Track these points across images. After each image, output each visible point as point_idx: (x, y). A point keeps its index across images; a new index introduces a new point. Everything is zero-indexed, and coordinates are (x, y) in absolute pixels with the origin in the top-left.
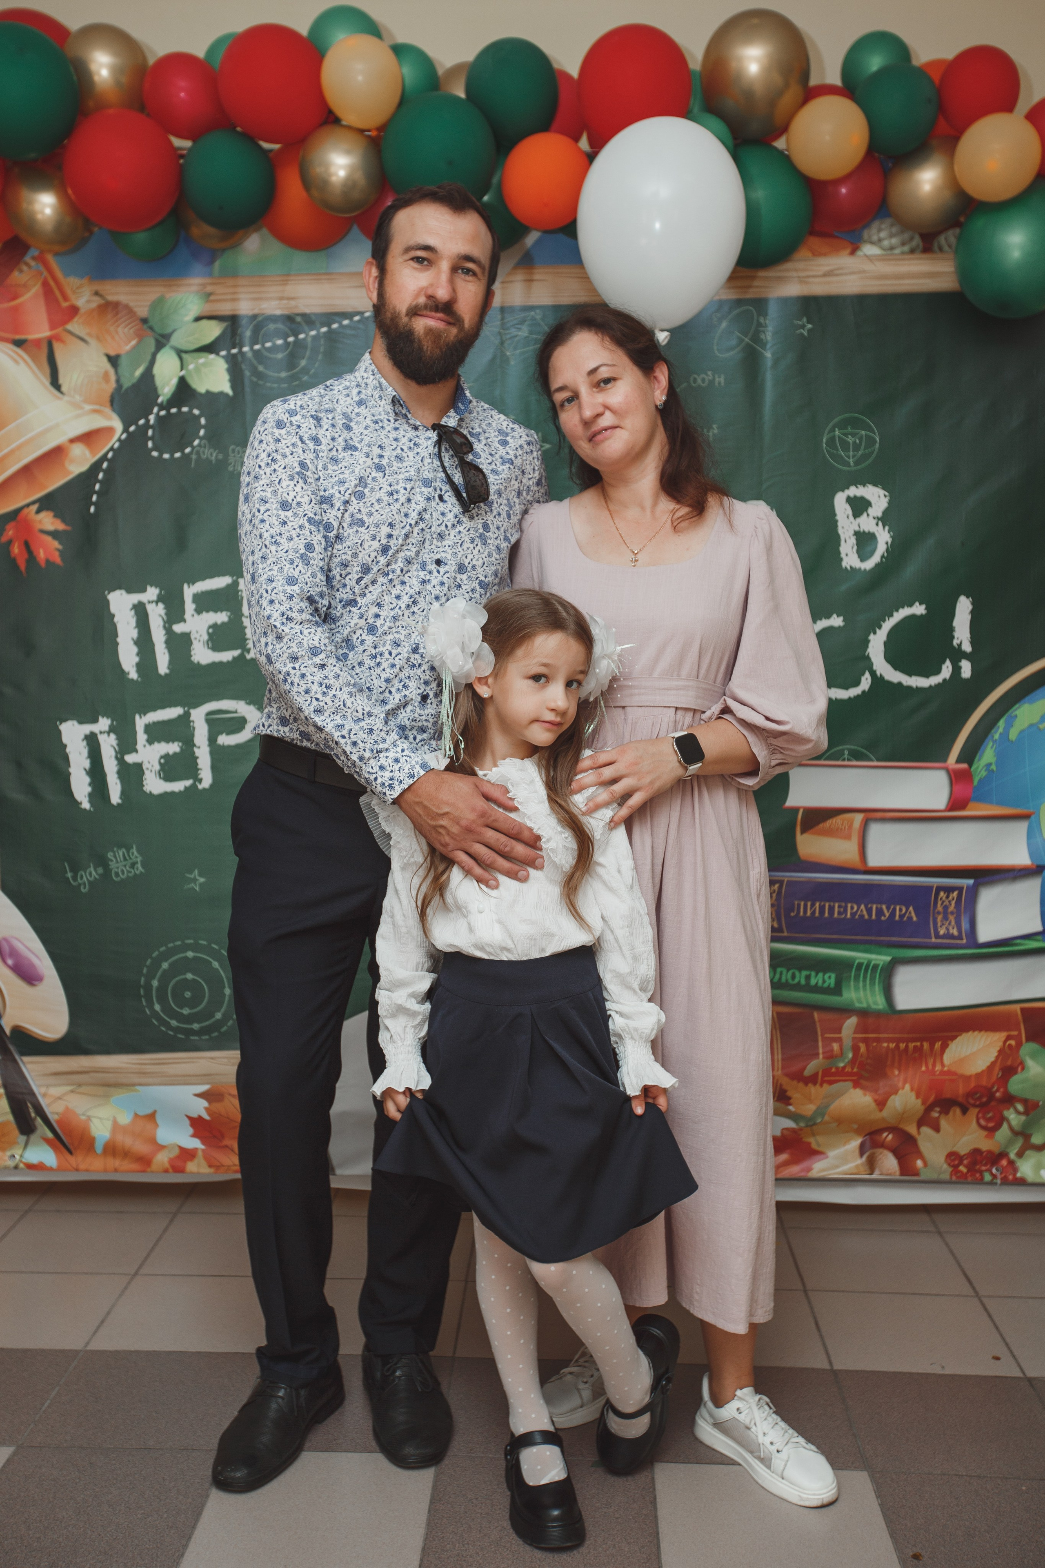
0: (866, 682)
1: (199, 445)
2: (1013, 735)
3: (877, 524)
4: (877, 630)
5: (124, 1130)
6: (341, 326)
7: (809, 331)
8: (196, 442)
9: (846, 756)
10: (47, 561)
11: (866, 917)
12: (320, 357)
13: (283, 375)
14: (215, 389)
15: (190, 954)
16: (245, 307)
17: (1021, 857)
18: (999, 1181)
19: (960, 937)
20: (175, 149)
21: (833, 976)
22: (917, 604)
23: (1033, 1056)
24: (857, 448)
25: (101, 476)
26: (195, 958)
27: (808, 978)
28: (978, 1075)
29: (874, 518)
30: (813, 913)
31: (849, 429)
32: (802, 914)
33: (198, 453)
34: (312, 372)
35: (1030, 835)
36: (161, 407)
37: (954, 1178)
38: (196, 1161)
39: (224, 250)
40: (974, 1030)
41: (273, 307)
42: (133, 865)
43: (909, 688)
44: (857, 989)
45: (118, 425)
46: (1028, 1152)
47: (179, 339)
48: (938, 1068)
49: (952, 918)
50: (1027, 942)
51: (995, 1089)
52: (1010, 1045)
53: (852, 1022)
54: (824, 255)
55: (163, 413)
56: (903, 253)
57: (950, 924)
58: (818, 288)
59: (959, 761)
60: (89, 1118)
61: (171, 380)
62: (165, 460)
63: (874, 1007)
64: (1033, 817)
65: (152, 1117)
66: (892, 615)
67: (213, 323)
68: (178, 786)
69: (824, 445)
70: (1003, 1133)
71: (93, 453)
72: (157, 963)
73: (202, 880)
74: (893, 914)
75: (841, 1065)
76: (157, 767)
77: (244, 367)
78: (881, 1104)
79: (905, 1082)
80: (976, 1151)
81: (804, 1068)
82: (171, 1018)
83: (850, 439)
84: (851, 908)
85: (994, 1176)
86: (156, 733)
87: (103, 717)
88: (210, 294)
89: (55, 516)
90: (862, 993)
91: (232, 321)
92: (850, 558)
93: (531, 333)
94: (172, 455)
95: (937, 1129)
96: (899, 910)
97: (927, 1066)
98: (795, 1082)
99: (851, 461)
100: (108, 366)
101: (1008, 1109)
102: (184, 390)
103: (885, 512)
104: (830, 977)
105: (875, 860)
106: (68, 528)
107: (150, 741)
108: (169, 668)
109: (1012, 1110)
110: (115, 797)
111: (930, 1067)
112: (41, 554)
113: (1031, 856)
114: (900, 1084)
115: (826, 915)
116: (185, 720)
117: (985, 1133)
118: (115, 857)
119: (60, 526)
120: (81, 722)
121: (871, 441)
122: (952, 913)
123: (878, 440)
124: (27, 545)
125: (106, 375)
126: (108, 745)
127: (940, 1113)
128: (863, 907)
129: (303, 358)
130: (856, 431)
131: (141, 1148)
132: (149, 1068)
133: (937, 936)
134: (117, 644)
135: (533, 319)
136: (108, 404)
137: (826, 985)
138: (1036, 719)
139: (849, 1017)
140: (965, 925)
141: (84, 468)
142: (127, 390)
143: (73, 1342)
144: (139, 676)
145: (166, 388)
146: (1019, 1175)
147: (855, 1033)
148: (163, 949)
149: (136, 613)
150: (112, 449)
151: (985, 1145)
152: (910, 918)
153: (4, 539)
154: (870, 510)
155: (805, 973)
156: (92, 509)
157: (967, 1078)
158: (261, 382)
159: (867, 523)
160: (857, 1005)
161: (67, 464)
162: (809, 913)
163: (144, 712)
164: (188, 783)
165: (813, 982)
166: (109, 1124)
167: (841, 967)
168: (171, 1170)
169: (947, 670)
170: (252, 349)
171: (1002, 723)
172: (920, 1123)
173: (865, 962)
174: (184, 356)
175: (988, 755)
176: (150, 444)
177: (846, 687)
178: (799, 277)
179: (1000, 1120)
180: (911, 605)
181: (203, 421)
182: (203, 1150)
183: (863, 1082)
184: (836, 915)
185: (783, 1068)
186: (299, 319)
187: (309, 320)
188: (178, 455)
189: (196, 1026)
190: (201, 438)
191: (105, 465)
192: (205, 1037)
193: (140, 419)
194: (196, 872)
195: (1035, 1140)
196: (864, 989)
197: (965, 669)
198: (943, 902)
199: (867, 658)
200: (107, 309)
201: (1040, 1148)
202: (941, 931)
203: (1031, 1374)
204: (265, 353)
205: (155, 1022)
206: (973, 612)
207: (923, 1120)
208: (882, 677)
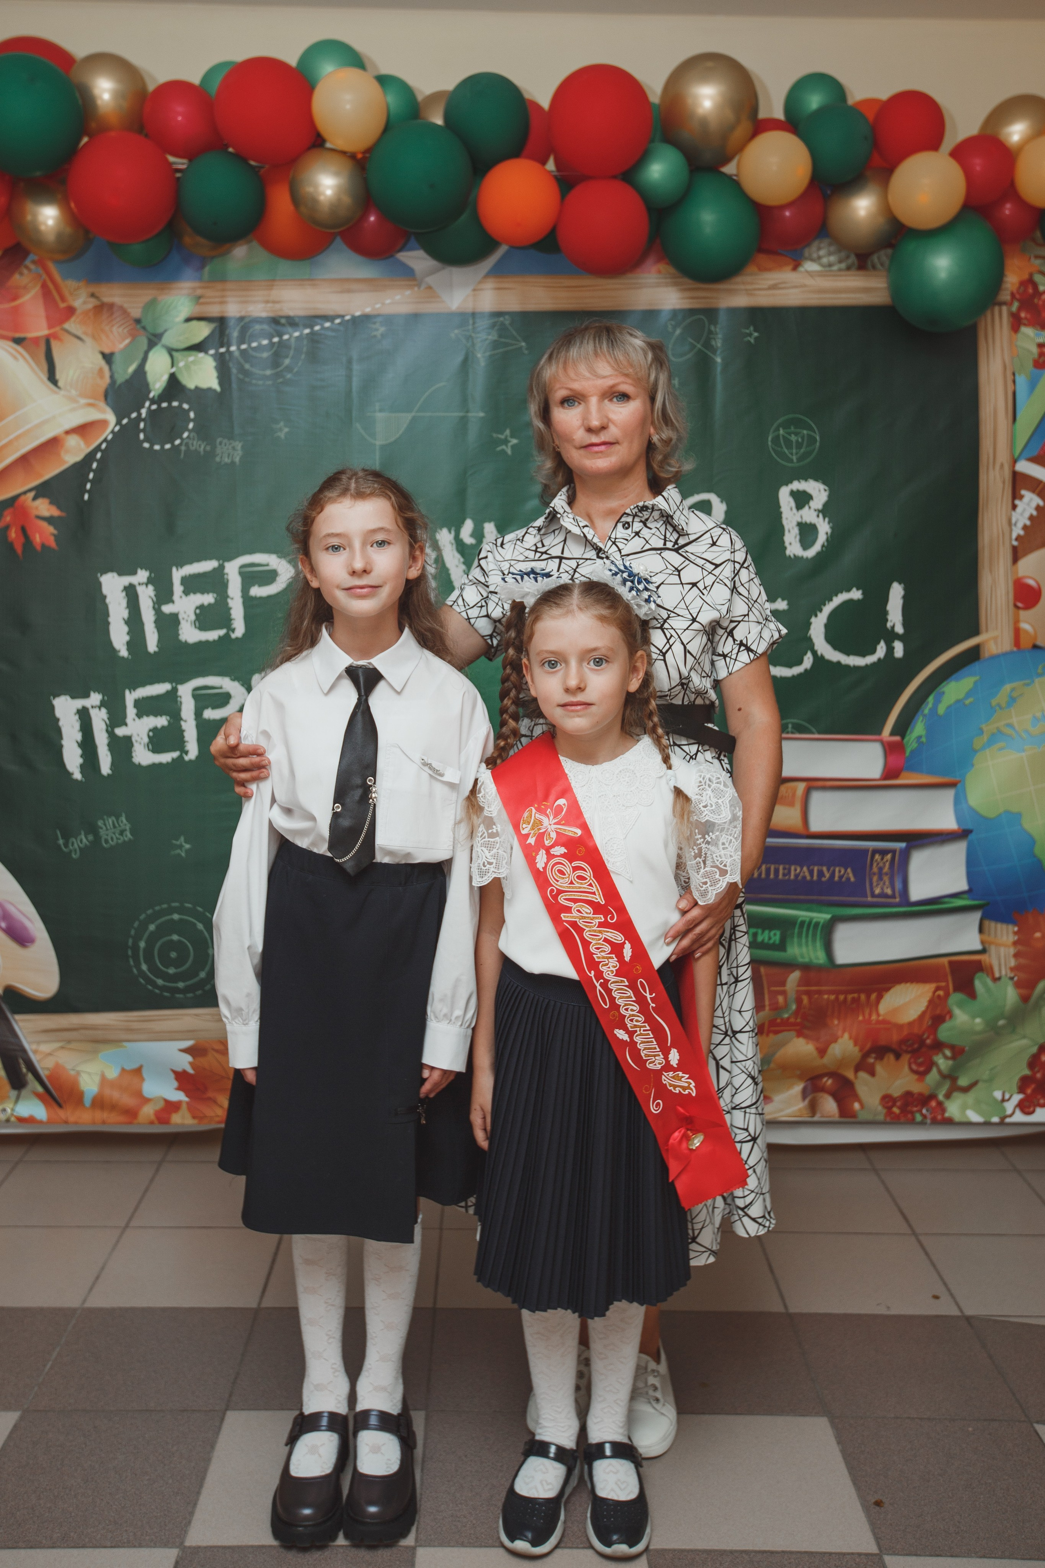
0: (808, 661)
1: (188, 437)
2: (941, 710)
3: (818, 516)
4: (819, 614)
5: (112, 1084)
6: (323, 328)
7: (756, 339)
8: (185, 435)
9: (790, 729)
10: (43, 545)
11: (808, 878)
12: (303, 356)
13: (268, 372)
14: (204, 385)
15: (176, 917)
16: (232, 309)
17: (948, 822)
18: (929, 1121)
19: (893, 896)
20: (170, 164)
21: (778, 933)
22: (854, 589)
23: (960, 1005)
24: (799, 445)
25: (95, 465)
26: (181, 920)
28: (911, 1024)
29: (816, 510)
31: (792, 429)
33: (187, 445)
34: (295, 370)
35: (957, 802)
36: (153, 402)
37: (888, 1119)
38: (180, 1113)
39: (213, 258)
40: (906, 982)
41: (258, 309)
42: (122, 833)
43: (847, 667)
44: (800, 945)
45: (111, 418)
46: (955, 1094)
47: (169, 339)
48: (874, 1017)
49: (887, 879)
50: (955, 900)
51: (925, 1036)
52: (939, 996)
53: (795, 977)
54: (768, 270)
55: (154, 407)
56: (840, 270)
57: (884, 884)
58: (765, 299)
59: (892, 734)
60: (78, 1073)
61: (162, 376)
62: (156, 451)
63: (815, 961)
64: (959, 785)
65: (138, 1071)
66: (831, 600)
67: (203, 324)
68: (166, 758)
69: (770, 443)
70: (933, 1076)
71: (87, 444)
72: (144, 925)
73: (187, 846)
74: (834, 875)
75: (786, 1016)
76: (146, 740)
77: (231, 365)
78: (822, 1052)
79: (844, 1031)
80: (908, 1094)
82: (158, 977)
83: (793, 438)
84: (795, 870)
85: (924, 1117)
86: (145, 707)
87: (94, 692)
88: (200, 297)
89: (51, 503)
90: (804, 949)
91: (221, 322)
92: (793, 547)
93: (500, 336)
94: (162, 447)
95: (872, 1073)
96: (838, 871)
97: (864, 1016)
99: (794, 458)
100: (102, 363)
101: (937, 1054)
102: (174, 385)
103: (825, 505)
104: (775, 935)
105: (816, 826)
106: (63, 514)
107: (139, 715)
108: (157, 646)
109: (940, 1056)
110: (105, 768)
111: (867, 1016)
112: (37, 539)
113: (958, 819)
114: (840, 1033)
115: (772, 876)
116: (172, 695)
117: (916, 1077)
118: (105, 825)
119: (54, 512)
120: (73, 697)
121: (812, 440)
122: (886, 874)
123: (818, 438)
124: (24, 530)
125: (101, 370)
126: (99, 719)
127: (876, 1058)
128: (805, 869)
129: (287, 357)
130: (798, 430)
131: (127, 1100)
132: (136, 1025)
133: (873, 895)
134: (108, 623)
135: (502, 324)
136: (103, 398)
137: (771, 942)
138: (963, 695)
139: (793, 972)
140: (898, 885)
141: (78, 458)
142: (120, 385)
143: (71, 1299)
144: (130, 653)
145: (157, 382)
146: (947, 1115)
147: (799, 985)
148: (150, 912)
149: (127, 595)
150: (105, 440)
151: (917, 1088)
152: (848, 879)
153: (2, 524)
154: (812, 503)
156: (86, 497)
157: (900, 1027)
158: (247, 380)
159: (809, 515)
160: (800, 960)
161: (62, 454)
163: (133, 687)
164: (175, 754)
165: (760, 939)
166: (97, 1079)
167: (787, 925)
168: (156, 1122)
169: (881, 650)
170: (238, 348)
171: (931, 699)
172: (858, 1068)
173: (808, 920)
174: (175, 354)
175: (919, 729)
176: (142, 436)
177: (790, 666)
178: (746, 290)
179: (931, 1065)
180: (849, 590)
181: (192, 415)
182: (187, 1103)
183: (806, 1032)
184: (781, 876)
186: (283, 321)
187: (292, 322)
188: (168, 446)
189: (181, 985)
190: (190, 431)
191: (99, 455)
192: (190, 995)
193: (132, 412)
194: (182, 839)
195: (963, 1082)
196: (807, 945)
197: (899, 649)
198: (878, 864)
199: (810, 640)
200: (103, 309)
201: (966, 1090)
202: (877, 891)
203: (969, 1312)
204: (251, 352)
205: (142, 981)
206: (904, 597)
207: (861, 1066)
208: (822, 657)
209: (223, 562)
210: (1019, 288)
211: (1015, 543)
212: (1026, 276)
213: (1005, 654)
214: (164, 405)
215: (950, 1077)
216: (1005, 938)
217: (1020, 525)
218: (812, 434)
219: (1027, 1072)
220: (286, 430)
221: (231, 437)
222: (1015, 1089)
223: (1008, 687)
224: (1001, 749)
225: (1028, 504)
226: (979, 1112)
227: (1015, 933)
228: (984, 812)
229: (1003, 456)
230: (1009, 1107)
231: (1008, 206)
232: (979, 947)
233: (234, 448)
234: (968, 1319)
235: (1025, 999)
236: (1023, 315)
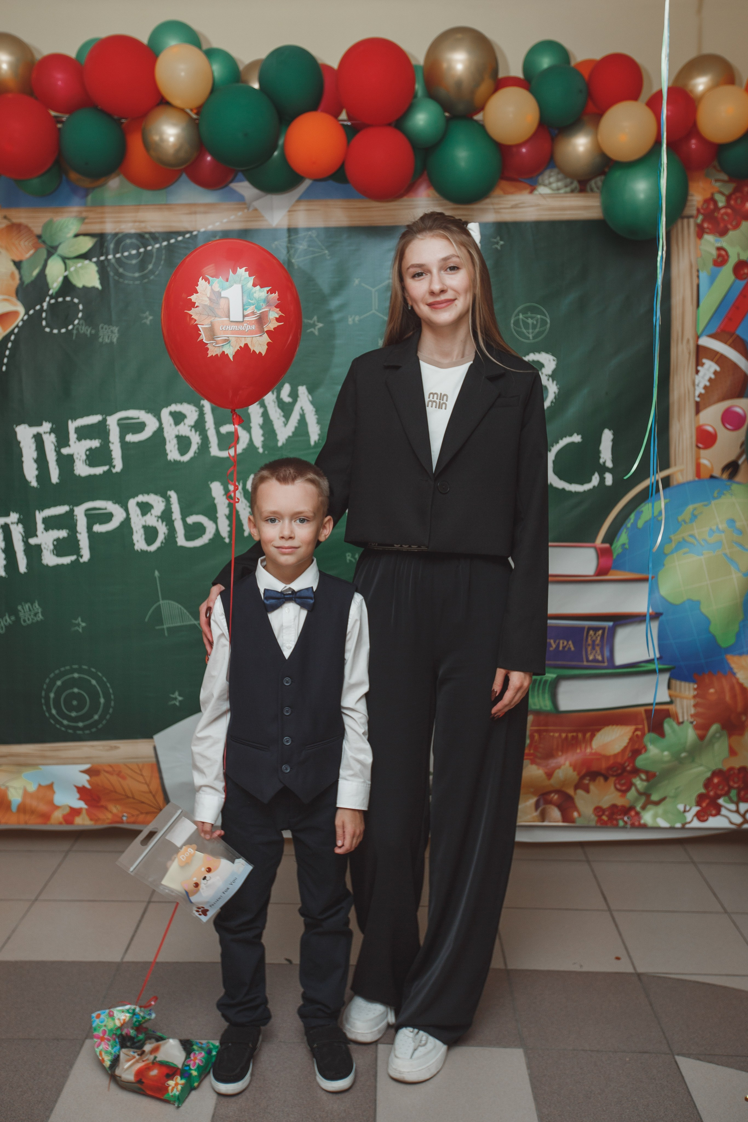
1: (78, 324)
2: (640, 524)
3: (548, 380)
5: (32, 795)
6: (177, 241)
7: (502, 246)
8: (76, 322)
12: (162, 262)
13: (137, 275)
14: (89, 285)
15: (76, 675)
16: (109, 228)
17: (643, 607)
18: (628, 826)
19: (603, 661)
22: (575, 435)
23: (652, 742)
24: (534, 327)
25: (10, 345)
26: (80, 678)
28: (616, 756)
29: (546, 375)
31: (529, 314)
33: (77, 329)
34: (157, 273)
35: (651, 592)
36: (52, 297)
37: (599, 825)
38: (81, 817)
39: (94, 188)
40: (613, 725)
41: (129, 227)
42: (36, 615)
43: (570, 492)
45: (21, 309)
46: (649, 806)
47: (62, 250)
48: (589, 750)
49: (598, 648)
50: (648, 665)
51: (626, 764)
52: (637, 735)
54: (512, 193)
55: (53, 301)
56: (566, 193)
57: (596, 652)
58: (508, 216)
59: (604, 542)
60: (7, 788)
61: (58, 278)
62: (55, 334)
63: (544, 708)
64: (654, 580)
65: (50, 787)
66: (559, 442)
67: (88, 238)
68: (66, 560)
69: (512, 325)
70: (632, 794)
71: (4, 330)
72: (53, 681)
73: (83, 624)
74: (558, 646)
76: (52, 547)
77: (109, 269)
78: (549, 775)
79: (566, 761)
80: (614, 806)
82: (63, 719)
83: (530, 321)
85: (626, 823)
86: (50, 524)
87: (13, 512)
88: (85, 218)
90: (536, 700)
91: (101, 238)
93: (309, 246)
94: (59, 331)
95: (587, 791)
96: (562, 643)
97: (582, 749)
99: (531, 336)
100: (14, 268)
101: (635, 777)
102: (67, 286)
103: (554, 371)
107: (46, 529)
108: (59, 479)
109: (638, 779)
110: (23, 568)
111: (584, 750)
113: (652, 605)
114: (563, 761)
116: (70, 514)
117: (619, 794)
118: (23, 609)
121: (544, 323)
122: (598, 645)
125: (12, 275)
126: (17, 532)
127: (590, 780)
129: (150, 263)
130: (534, 315)
131: (43, 807)
132: (49, 753)
133: (588, 661)
134: (22, 462)
135: (311, 237)
136: (14, 295)
138: (655, 514)
140: (607, 653)
142: (28, 285)
144: (38, 484)
145: (55, 283)
148: (57, 672)
149: (36, 441)
150: (17, 326)
151: (620, 801)
152: (570, 649)
156: (4, 368)
157: (607, 758)
158: (121, 280)
163: (42, 509)
164: (73, 558)
166: (21, 792)
168: (64, 822)
169: (595, 480)
170: (114, 256)
171: (632, 516)
172: (577, 787)
174: (67, 261)
175: (623, 538)
176: (44, 323)
178: (494, 209)
179: (630, 785)
180: (571, 435)
181: (81, 307)
182: (86, 809)
183: (538, 761)
186: (147, 236)
187: (154, 237)
188: (63, 330)
189: (81, 724)
190: (80, 319)
191: (13, 337)
192: (87, 732)
193: (37, 305)
194: (80, 619)
195: (655, 797)
196: (538, 697)
197: (609, 479)
198: (592, 638)
200: (13, 228)
201: (657, 803)
202: (591, 658)
203: (640, 970)
204: (124, 260)
205: (52, 722)
206: (613, 440)
207: (578, 786)
209: (106, 416)
210: (703, 204)
211: (698, 399)
212: (708, 196)
213: (689, 483)
214: (60, 299)
215: (646, 794)
216: (687, 693)
217: (702, 385)
218: (544, 317)
219: (703, 791)
220: (151, 318)
221: (110, 323)
222: (694, 803)
223: (691, 507)
224: (685, 553)
225: (708, 370)
226: (667, 820)
227: (695, 689)
228: (670, 599)
229: (689, 334)
230: (689, 816)
231: (693, 141)
232: (667, 699)
233: (112, 332)
234: (639, 975)
235: (702, 738)
236: (706, 225)
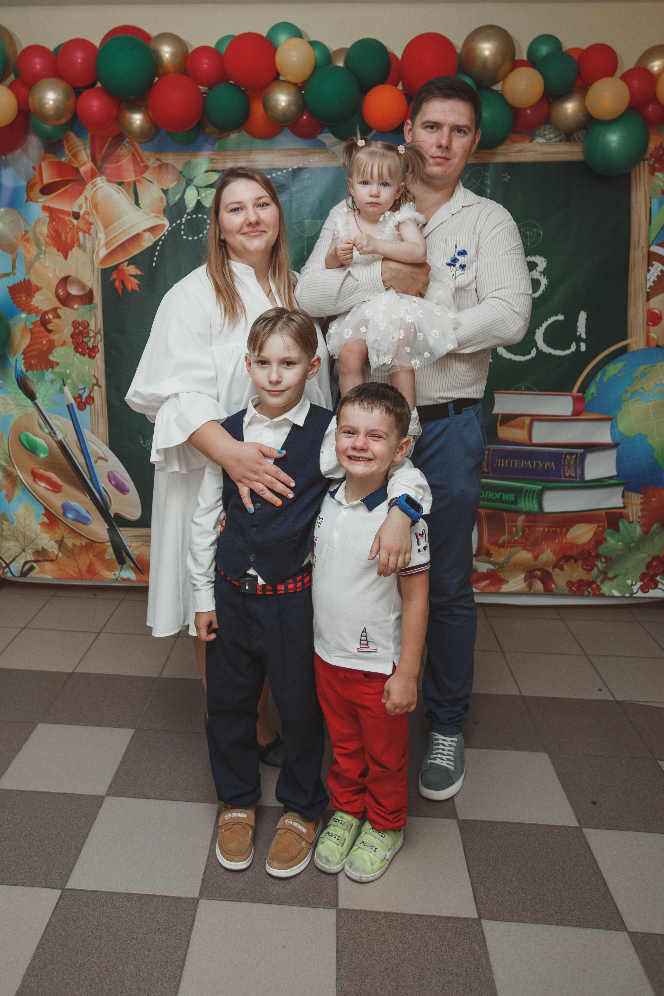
0: (534, 353)
1: (206, 233)
2: (605, 379)
3: (541, 275)
4: (540, 328)
6: (277, 175)
7: (509, 179)
9: (523, 389)
10: (132, 290)
11: (531, 467)
17: (606, 438)
18: (591, 595)
19: (575, 477)
20: (199, 90)
21: (514, 495)
22: (560, 315)
23: (611, 536)
24: (531, 237)
25: (158, 248)
27: (501, 496)
28: (584, 545)
29: (539, 272)
30: (505, 465)
31: (528, 228)
32: (499, 465)
33: (206, 237)
35: (612, 428)
36: (188, 215)
37: (570, 593)
39: (219, 139)
40: (582, 523)
43: (555, 356)
44: (525, 502)
45: (167, 223)
46: (606, 581)
47: (197, 182)
48: (564, 541)
49: (572, 468)
50: (608, 480)
51: (592, 551)
52: (600, 530)
53: (522, 518)
54: (517, 142)
55: (189, 217)
56: (556, 142)
57: (571, 471)
58: (515, 158)
59: (578, 392)
61: (193, 201)
62: (190, 240)
63: (533, 510)
64: (613, 420)
66: (547, 320)
67: (214, 173)
70: (595, 572)
71: (155, 237)
74: (544, 466)
75: (517, 538)
78: (536, 558)
79: (548, 548)
80: (581, 580)
81: (499, 540)
83: (528, 233)
84: (523, 463)
85: (589, 592)
88: (213, 159)
89: (136, 268)
90: (527, 504)
94: (193, 238)
95: (562, 570)
96: (546, 464)
97: (559, 540)
98: (494, 547)
99: (529, 244)
100: (163, 194)
101: (597, 560)
102: (199, 206)
103: (545, 269)
104: (512, 496)
105: (535, 440)
106: (142, 273)
109: (599, 561)
111: (560, 540)
112: (129, 286)
113: (612, 438)
114: (546, 548)
115: (511, 466)
117: (585, 572)
119: (138, 272)
121: (538, 234)
122: (572, 466)
123: (542, 233)
124: (122, 282)
125: (162, 198)
127: (564, 562)
128: (529, 462)
130: (531, 229)
136: (162, 213)
137: (510, 500)
138: (616, 372)
139: (521, 515)
140: (579, 472)
141: (150, 244)
142: (171, 206)
145: (191, 204)
146: (601, 592)
147: (523, 523)
150: (164, 235)
151: (586, 577)
152: (552, 468)
153: (111, 279)
154: (537, 268)
155: (500, 494)
156: (154, 264)
157: (578, 546)
159: (536, 274)
160: (525, 509)
161: (142, 242)
162: (503, 465)
165: (504, 498)
167: (518, 492)
169: (573, 347)
171: (600, 374)
172: (554, 567)
173: (529, 489)
174: (200, 189)
175: (593, 389)
176: (182, 233)
177: (524, 355)
178: (505, 153)
179: (593, 566)
180: (557, 315)
183: (527, 547)
184: (516, 466)
185: (488, 539)
188: (196, 238)
191: (160, 243)
193: (178, 220)
195: (610, 575)
196: (529, 502)
197: (582, 347)
198: (568, 460)
199: (535, 341)
200: (162, 166)
201: (612, 579)
202: (567, 474)
203: (618, 698)
206: (587, 319)
207: (557, 565)
208: (541, 350)
210: (655, 151)
211: (648, 290)
212: (658, 145)
213: (641, 350)
214: (194, 216)
216: (636, 501)
217: (652, 280)
218: (539, 231)
219: (645, 571)
222: (638, 579)
223: (642, 368)
224: (636, 401)
225: (656, 269)
226: (618, 591)
227: (642, 498)
228: (626, 434)
229: (643, 243)
230: (635, 589)
231: (651, 106)
232: (621, 505)
234: (618, 702)
235: (646, 533)
236: (656, 166)
